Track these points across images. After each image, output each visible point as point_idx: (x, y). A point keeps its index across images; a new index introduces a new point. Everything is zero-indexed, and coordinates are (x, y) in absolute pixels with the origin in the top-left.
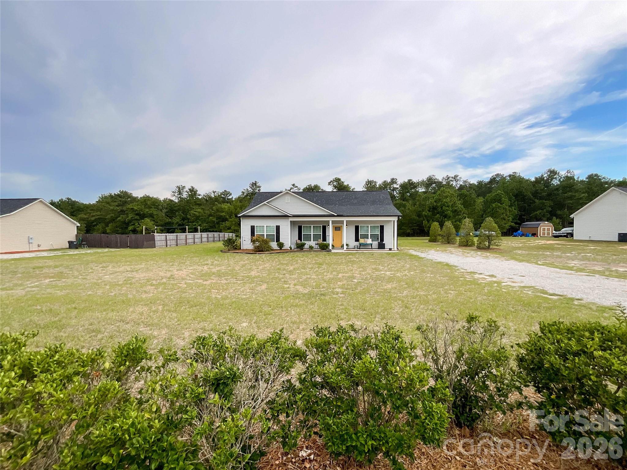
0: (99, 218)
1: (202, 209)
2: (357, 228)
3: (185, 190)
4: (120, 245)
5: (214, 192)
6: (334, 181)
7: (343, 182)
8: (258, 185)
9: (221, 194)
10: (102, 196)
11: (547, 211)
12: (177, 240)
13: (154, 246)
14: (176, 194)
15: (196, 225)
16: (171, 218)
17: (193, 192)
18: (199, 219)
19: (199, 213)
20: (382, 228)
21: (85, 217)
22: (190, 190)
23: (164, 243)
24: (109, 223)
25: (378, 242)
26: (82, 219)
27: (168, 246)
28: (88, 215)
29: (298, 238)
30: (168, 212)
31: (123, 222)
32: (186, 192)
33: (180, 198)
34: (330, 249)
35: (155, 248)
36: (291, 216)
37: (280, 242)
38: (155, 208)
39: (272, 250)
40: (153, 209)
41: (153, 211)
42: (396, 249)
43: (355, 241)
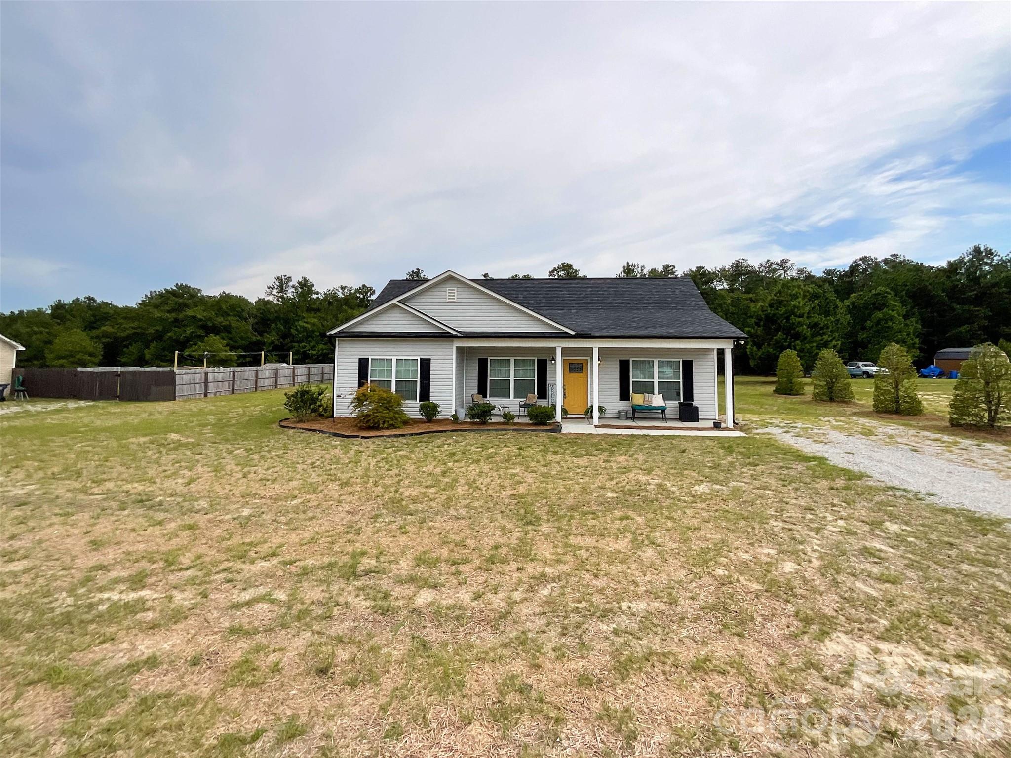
0: (134, 333)
1: (320, 318)
2: (624, 367)
3: (291, 284)
4: (100, 394)
5: (343, 288)
6: (560, 268)
7: (576, 271)
8: (422, 275)
9: (357, 291)
10: (151, 295)
11: (981, 328)
13: (171, 397)
14: (275, 292)
15: (305, 346)
16: (261, 334)
17: (305, 287)
18: (312, 337)
19: (314, 324)
20: (688, 367)
21: (112, 330)
22: (299, 283)
23: (200, 389)
24: (151, 341)
25: (679, 403)
26: (106, 335)
27: (209, 395)
28: (116, 327)
29: (477, 388)
30: (257, 323)
31: (177, 341)
32: (293, 287)
33: (282, 297)
34: (557, 422)
35: (174, 400)
36: (459, 334)
37: (429, 400)
38: (234, 316)
39: (407, 422)
40: (232, 318)
41: (232, 322)
42: (730, 424)
43: (621, 399)
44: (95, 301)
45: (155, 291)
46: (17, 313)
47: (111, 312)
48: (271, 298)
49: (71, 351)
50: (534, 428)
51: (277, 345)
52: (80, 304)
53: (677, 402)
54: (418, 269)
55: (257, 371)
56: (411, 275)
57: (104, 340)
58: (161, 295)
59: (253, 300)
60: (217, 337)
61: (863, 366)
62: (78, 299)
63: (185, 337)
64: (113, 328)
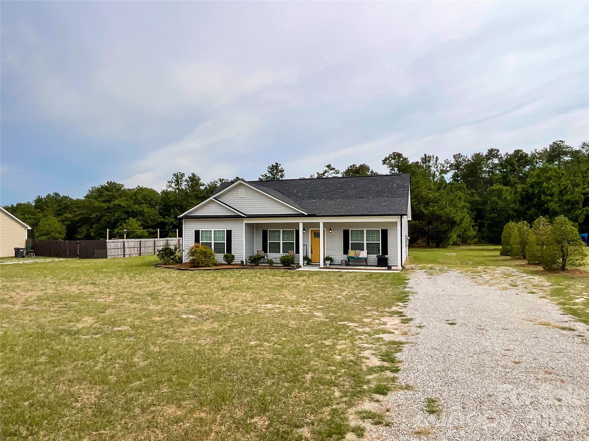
0: (83, 218)
2: (346, 234)
3: (184, 179)
4: (69, 254)
6: (391, 157)
10: (92, 190)
12: (140, 247)
13: (105, 256)
14: (173, 185)
17: (194, 180)
20: (385, 233)
21: (70, 216)
22: (190, 178)
23: (121, 252)
24: (94, 223)
25: (378, 256)
26: (67, 219)
27: (126, 256)
29: (261, 248)
30: (162, 209)
31: (109, 222)
32: (186, 181)
33: (178, 189)
34: (299, 266)
35: (107, 258)
36: (245, 216)
37: (231, 253)
38: (146, 204)
39: (215, 264)
40: (145, 205)
41: (144, 208)
43: (344, 254)
44: (59, 196)
45: (95, 187)
46: (15, 205)
47: (69, 203)
48: (170, 189)
49: (48, 231)
50: (281, 268)
51: (175, 224)
52: (51, 198)
53: (376, 255)
54: (276, 163)
55: (155, 241)
56: (271, 168)
57: (66, 223)
58: (98, 190)
59: (159, 192)
60: (134, 220)
62: (49, 195)
63: (114, 219)
64: (71, 214)
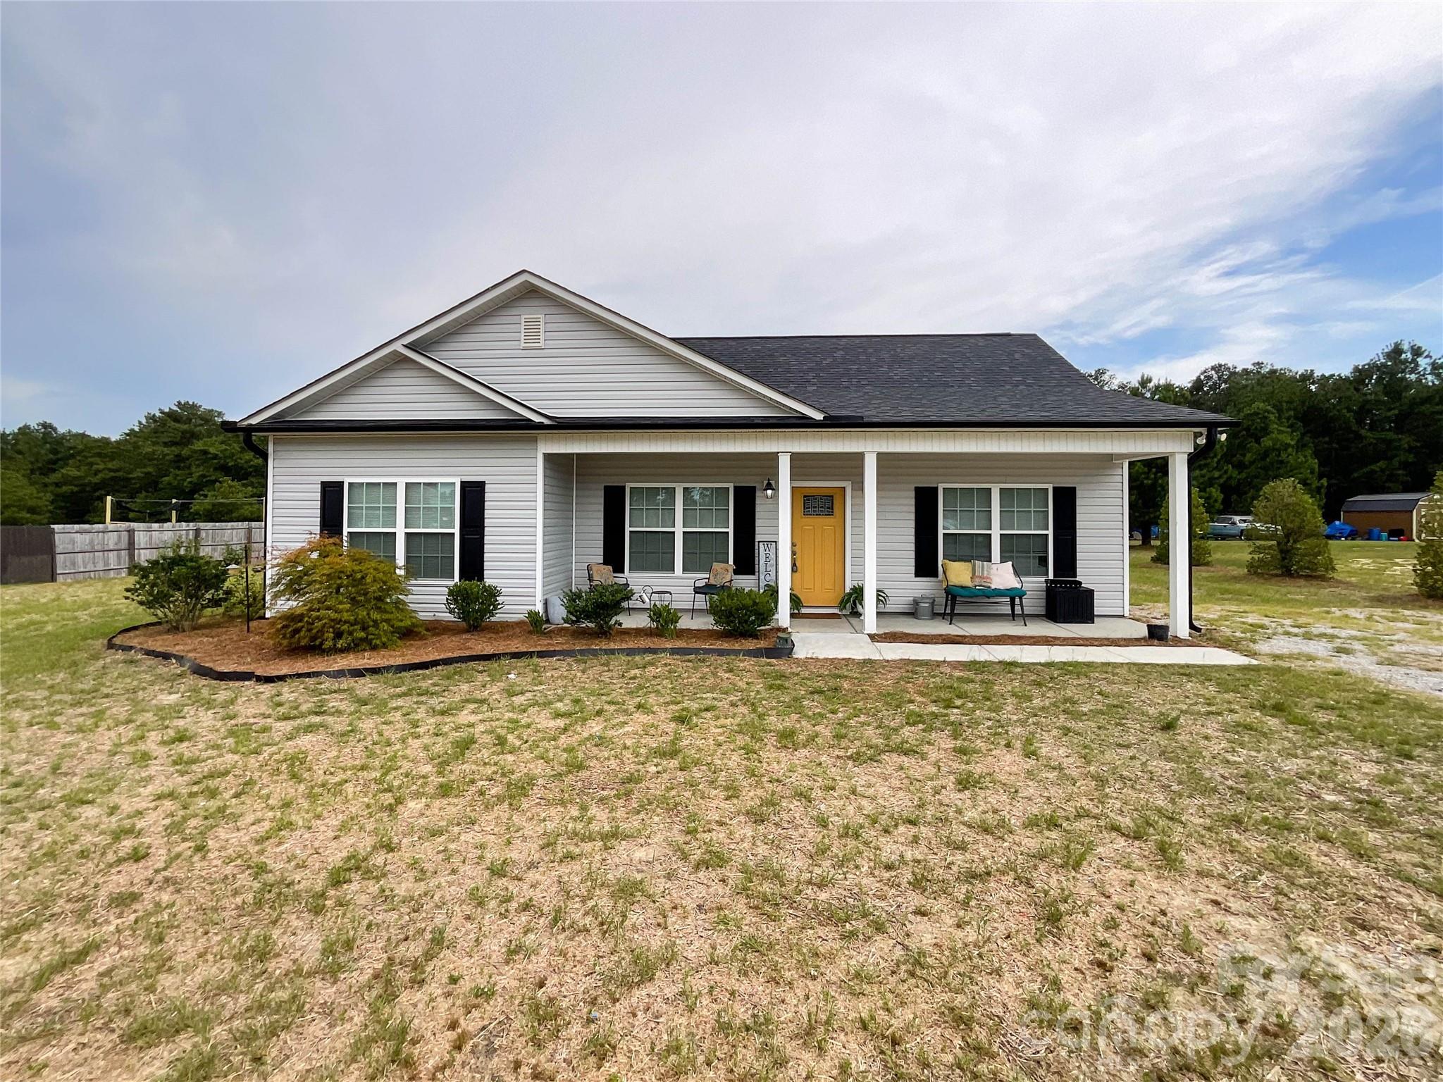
2: (925, 503)
10: (147, 421)
20: (1065, 502)
21: (77, 473)
24: (139, 491)
25: (1047, 582)
26: (67, 481)
28: (83, 468)
29: (601, 551)
34: (780, 629)
35: (53, 581)
36: (546, 422)
37: (481, 578)
39: (411, 632)
42: (1183, 631)
43: (918, 573)
44: (55, 430)
47: (81, 446)
50: (726, 646)
52: (30, 434)
53: (1043, 579)
61: (1240, 522)
62: (27, 427)
63: (190, 482)
64: (78, 468)
